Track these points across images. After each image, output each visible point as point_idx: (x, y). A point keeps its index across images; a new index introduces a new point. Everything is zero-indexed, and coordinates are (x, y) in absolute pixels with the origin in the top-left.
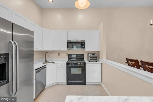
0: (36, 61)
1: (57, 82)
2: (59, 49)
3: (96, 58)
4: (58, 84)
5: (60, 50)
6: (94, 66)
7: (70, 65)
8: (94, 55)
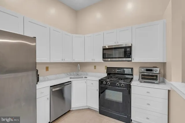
0: (67, 75)
1: (87, 106)
2: (92, 60)
3: (157, 76)
4: (89, 109)
5: (94, 61)
6: (148, 92)
7: (104, 84)
8: (151, 70)
